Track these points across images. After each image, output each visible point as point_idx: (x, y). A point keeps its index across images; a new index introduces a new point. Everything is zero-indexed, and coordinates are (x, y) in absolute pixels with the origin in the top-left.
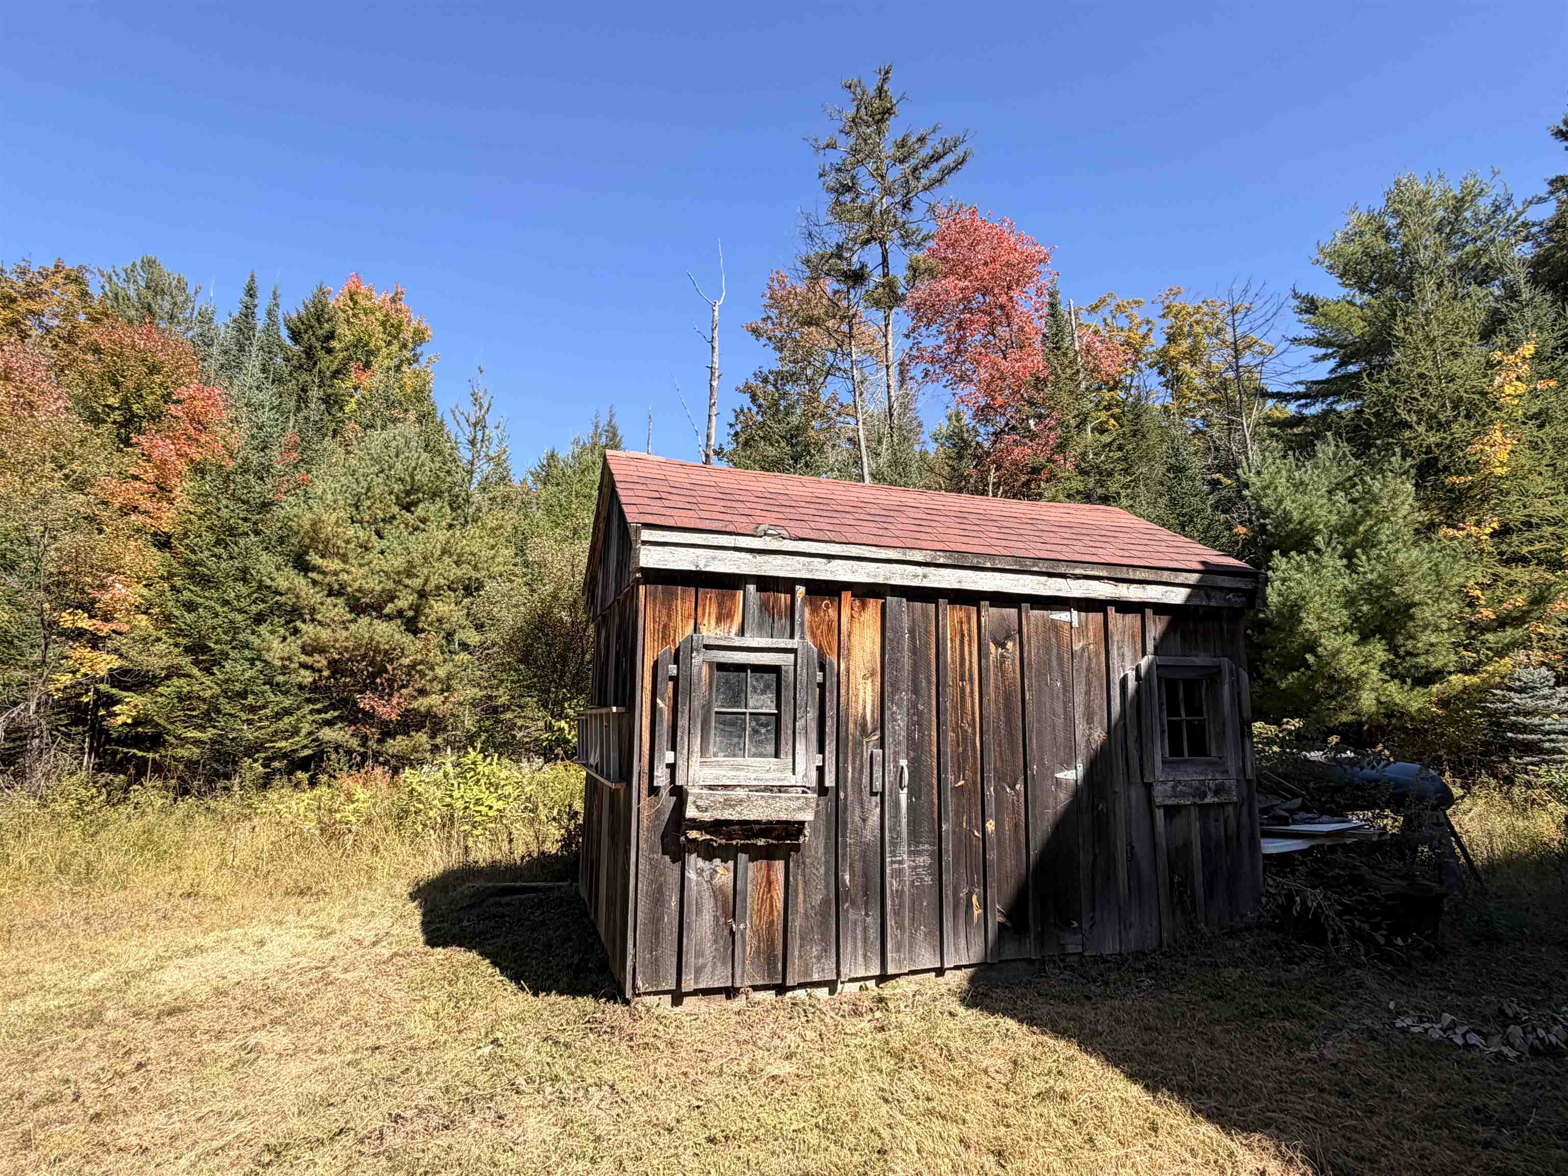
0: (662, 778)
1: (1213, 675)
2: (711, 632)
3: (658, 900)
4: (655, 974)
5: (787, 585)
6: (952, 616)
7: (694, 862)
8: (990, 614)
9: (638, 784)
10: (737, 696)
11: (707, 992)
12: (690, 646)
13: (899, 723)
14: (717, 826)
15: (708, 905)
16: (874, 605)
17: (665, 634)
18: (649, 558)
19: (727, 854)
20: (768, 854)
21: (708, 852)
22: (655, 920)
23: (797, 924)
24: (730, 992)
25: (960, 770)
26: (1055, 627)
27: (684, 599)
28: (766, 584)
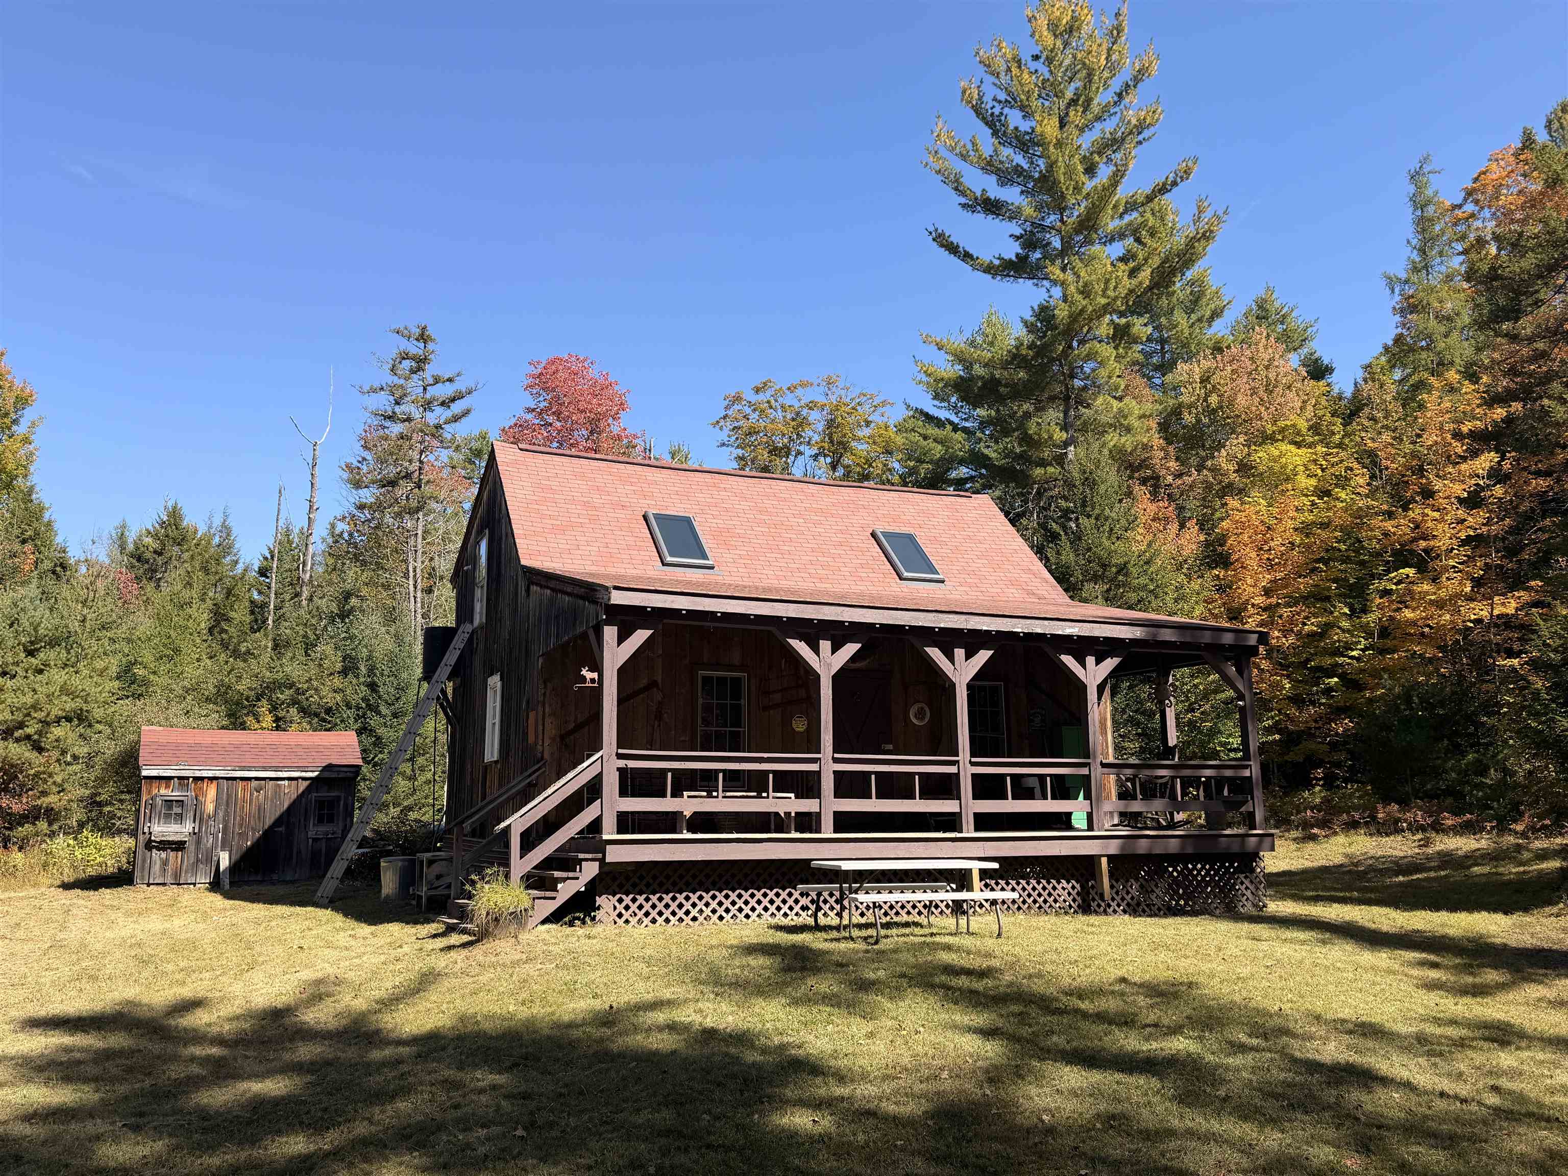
0: (146, 830)
1: (339, 798)
2: (163, 791)
3: (144, 861)
4: (143, 878)
5: (188, 778)
6: (241, 784)
7: (154, 851)
8: (255, 783)
9: (140, 832)
10: (170, 808)
11: (157, 884)
12: (156, 795)
13: (221, 814)
14: (161, 842)
15: (158, 862)
16: (215, 782)
17: (149, 792)
18: (144, 773)
19: (164, 849)
20: (176, 850)
21: (159, 849)
22: (143, 866)
23: (184, 867)
24: (164, 884)
25: (241, 827)
26: (279, 786)
27: (155, 784)
28: (180, 778)
